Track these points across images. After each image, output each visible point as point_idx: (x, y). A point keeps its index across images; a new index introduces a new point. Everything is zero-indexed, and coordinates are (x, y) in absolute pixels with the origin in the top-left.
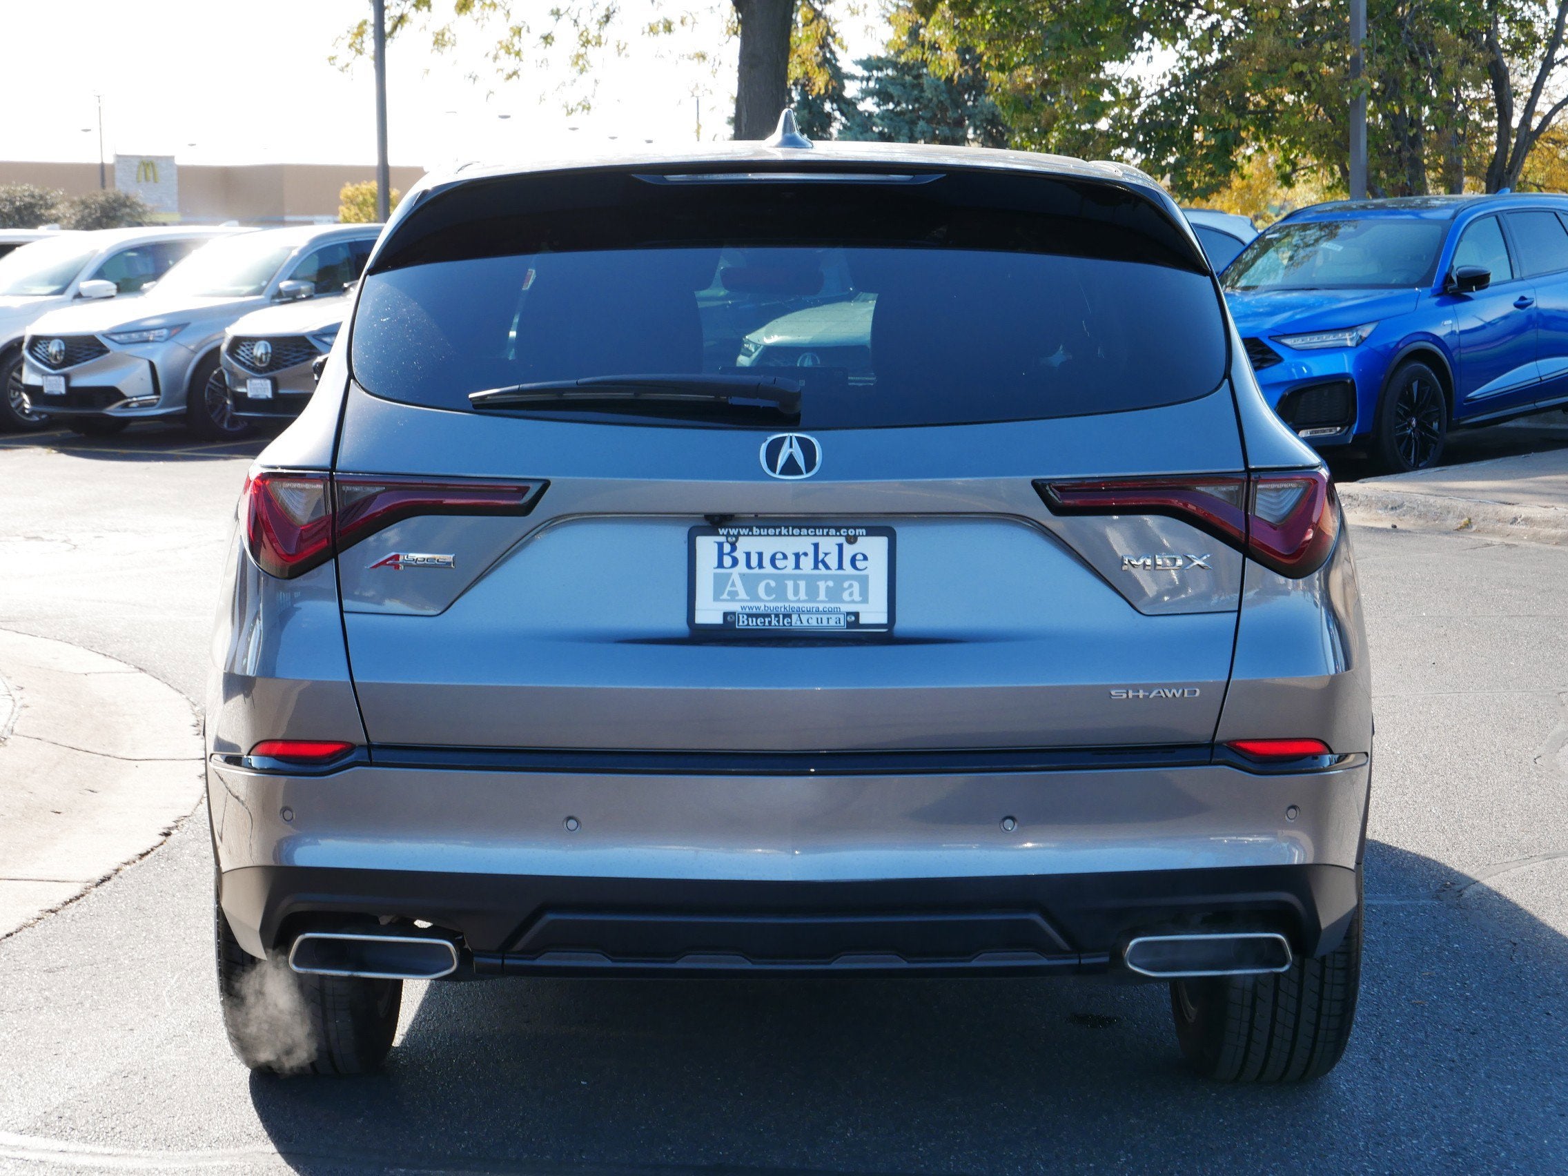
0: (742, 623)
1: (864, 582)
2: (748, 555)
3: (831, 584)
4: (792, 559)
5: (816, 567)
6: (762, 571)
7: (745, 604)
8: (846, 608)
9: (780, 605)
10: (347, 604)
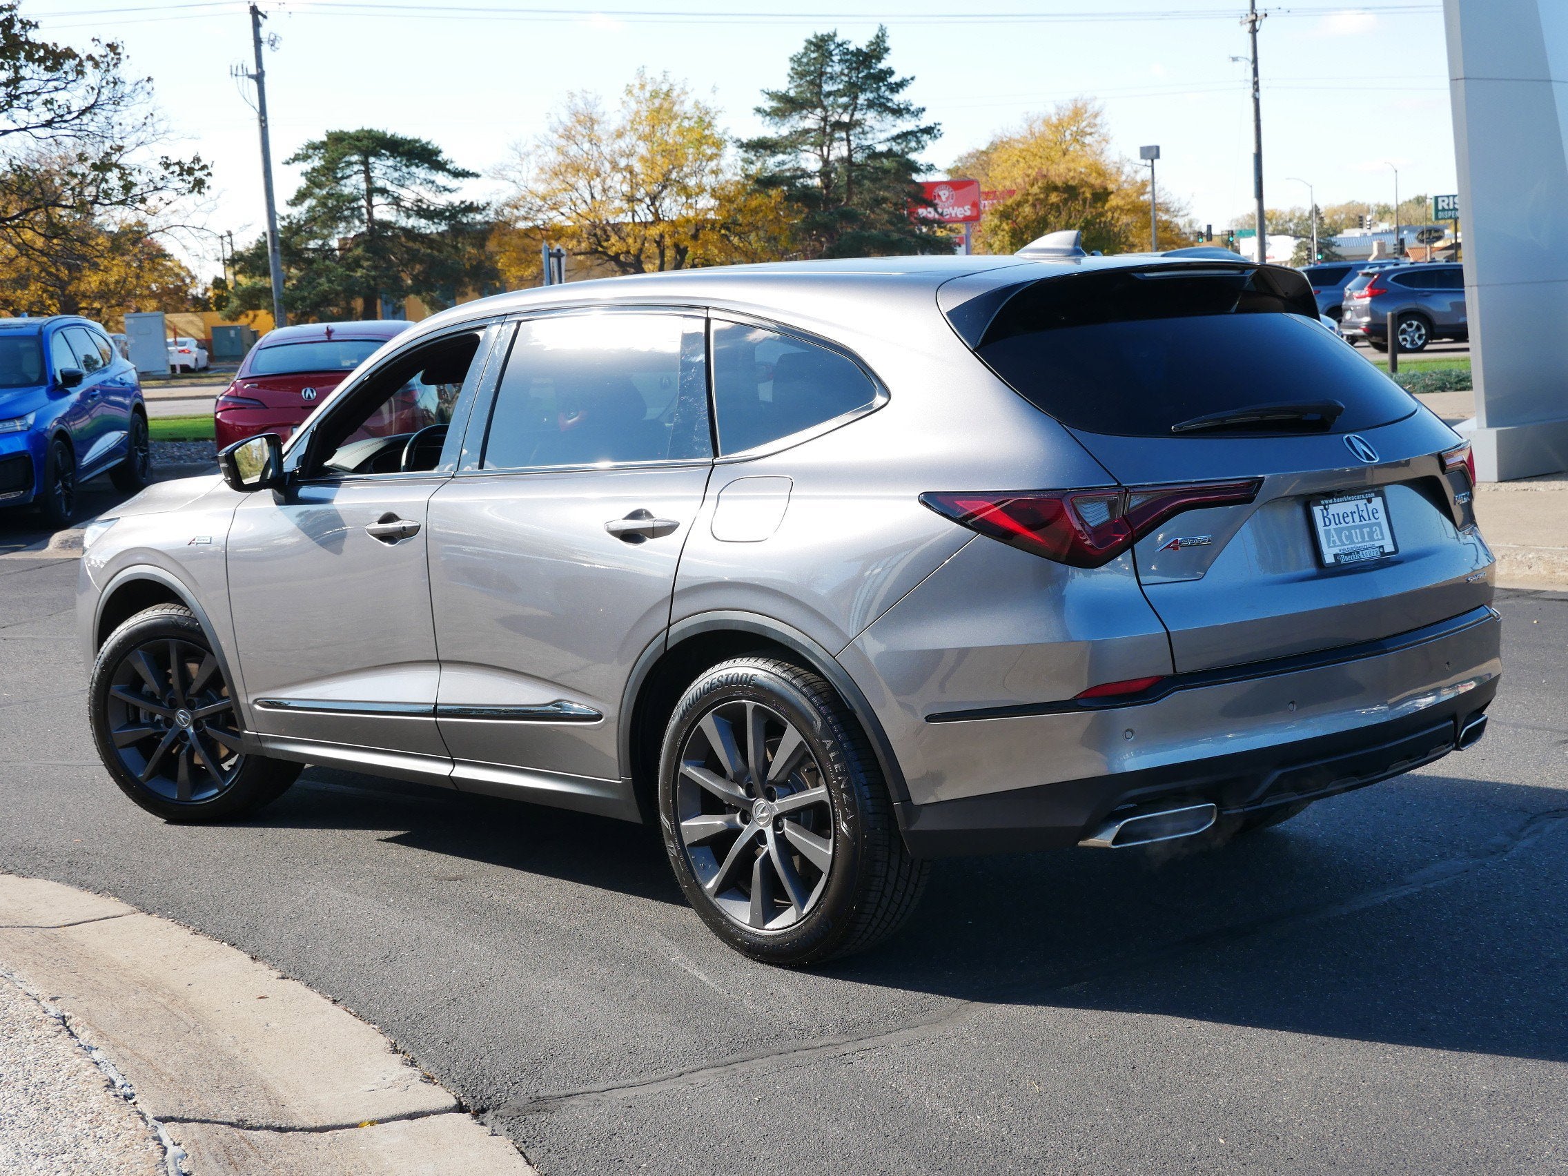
0: (1344, 560)
1: (1379, 525)
2: (1333, 515)
3: (1368, 529)
4: (1350, 515)
5: (1361, 521)
6: (1341, 526)
7: (1340, 548)
8: (1377, 544)
9: (1353, 546)
10: (1143, 579)
